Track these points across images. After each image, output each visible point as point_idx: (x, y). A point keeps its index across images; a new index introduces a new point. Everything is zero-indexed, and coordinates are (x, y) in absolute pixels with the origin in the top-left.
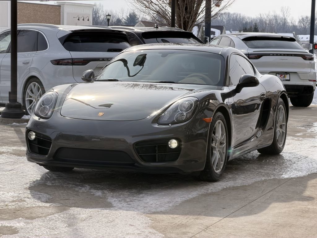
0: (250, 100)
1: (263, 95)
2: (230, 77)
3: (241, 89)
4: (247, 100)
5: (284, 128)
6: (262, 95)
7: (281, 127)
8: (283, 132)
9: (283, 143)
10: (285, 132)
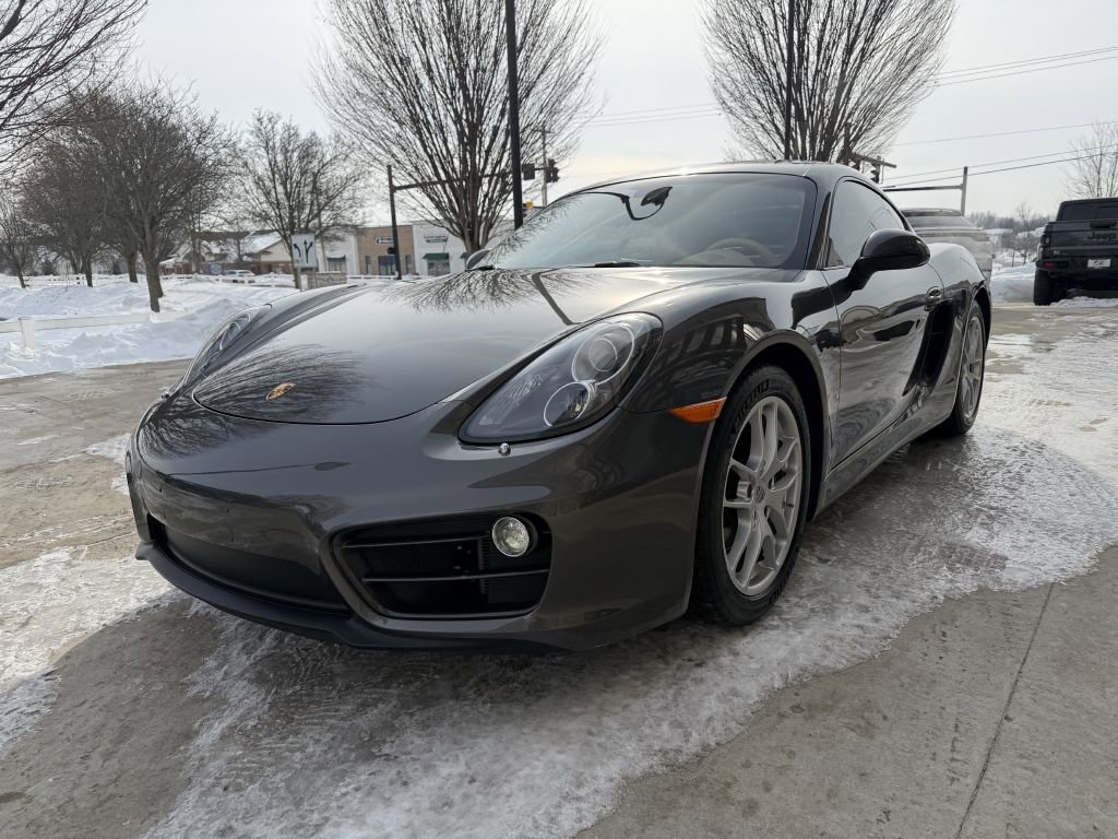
0: (895, 309)
1: (935, 293)
2: (830, 240)
3: (868, 278)
4: (888, 308)
5: (977, 370)
6: (931, 294)
7: (971, 369)
8: (975, 380)
9: (974, 405)
10: (979, 379)
